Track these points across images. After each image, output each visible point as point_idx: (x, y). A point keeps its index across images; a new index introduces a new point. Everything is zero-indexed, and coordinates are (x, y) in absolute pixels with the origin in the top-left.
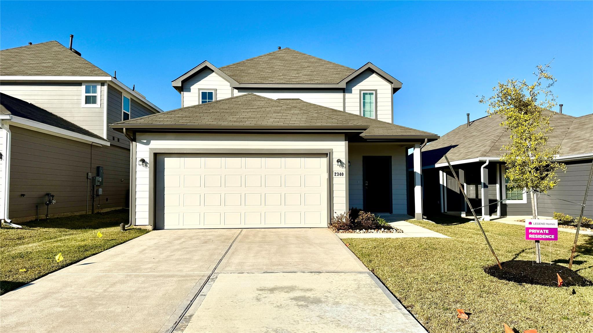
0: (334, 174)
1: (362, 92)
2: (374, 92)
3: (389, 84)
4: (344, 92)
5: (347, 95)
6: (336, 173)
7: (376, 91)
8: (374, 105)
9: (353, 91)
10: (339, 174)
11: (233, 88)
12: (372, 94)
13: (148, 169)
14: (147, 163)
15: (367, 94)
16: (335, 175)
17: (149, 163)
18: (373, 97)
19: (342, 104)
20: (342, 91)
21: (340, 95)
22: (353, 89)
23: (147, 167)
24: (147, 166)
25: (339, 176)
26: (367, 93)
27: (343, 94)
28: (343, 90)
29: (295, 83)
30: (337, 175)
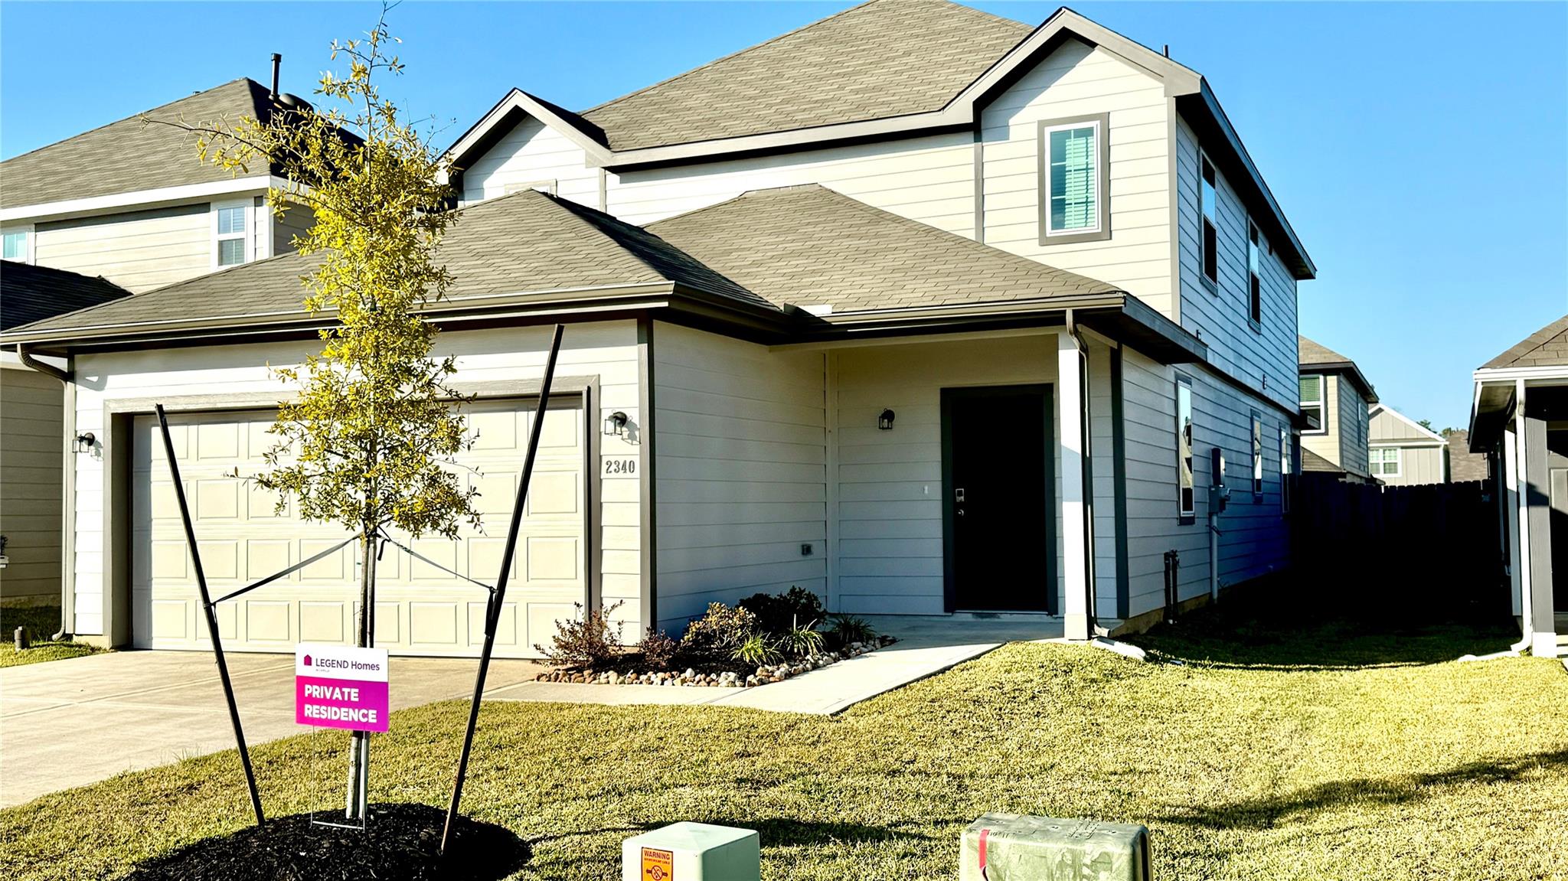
0: (604, 467)
1: (1048, 130)
2: (1096, 124)
4: (978, 138)
5: (992, 149)
6: (609, 464)
7: (1105, 118)
8: (1095, 176)
9: (1012, 130)
10: (621, 467)
11: (606, 168)
12: (1087, 133)
13: (101, 464)
14: (100, 445)
15: (1066, 134)
16: (607, 472)
18: (1095, 142)
19: (972, 185)
20: (971, 135)
21: (962, 151)
22: (1011, 122)
23: (99, 458)
24: (100, 455)
25: (621, 472)
26: (1069, 131)
27: (973, 145)
28: (974, 129)
30: (614, 467)
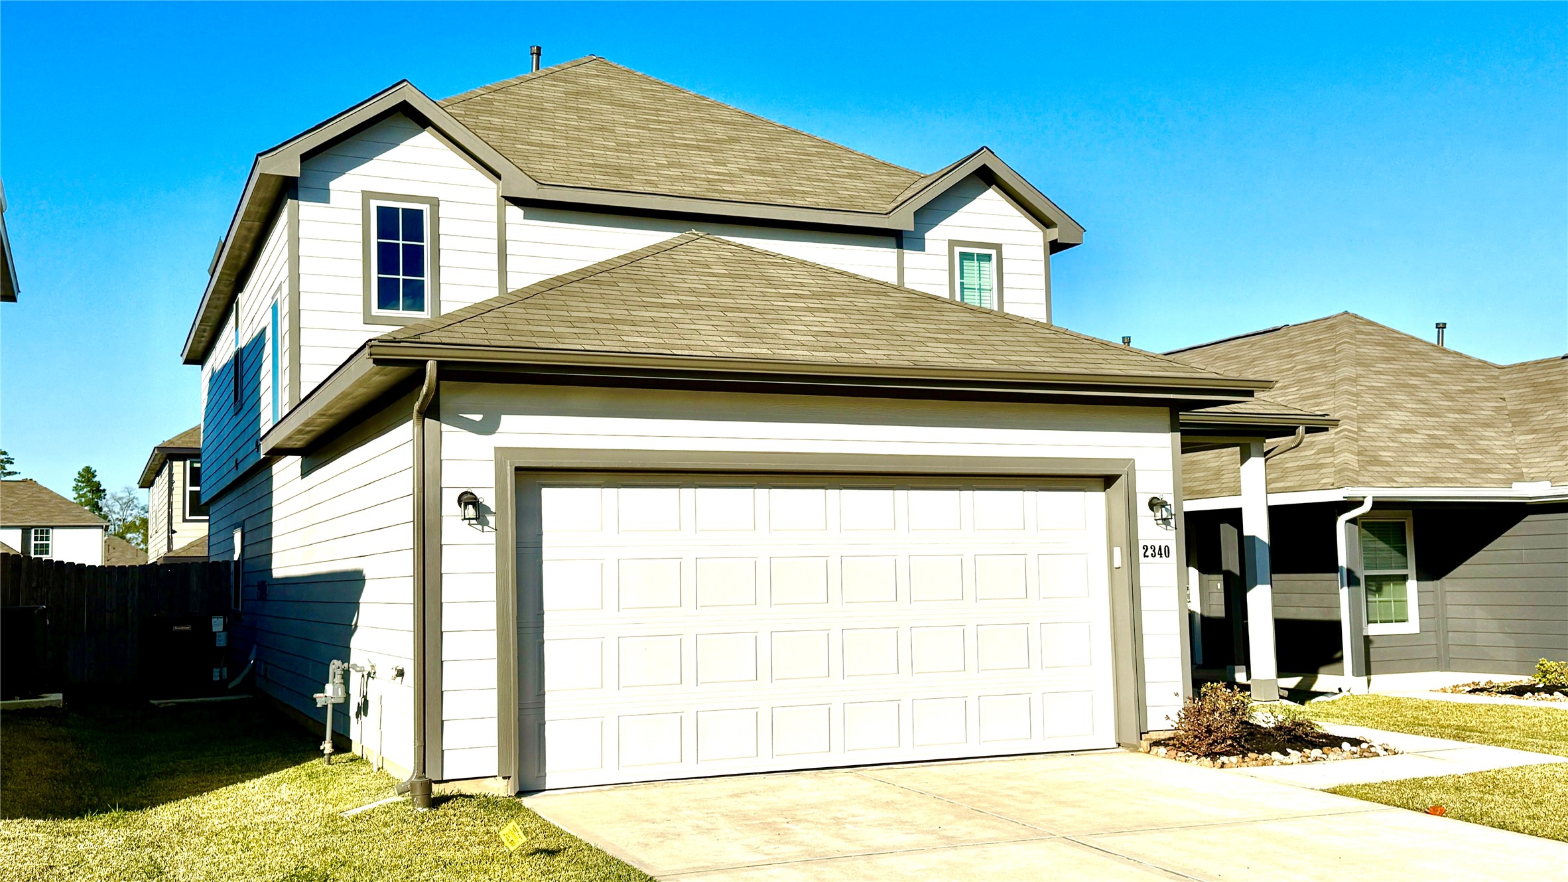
0: (1141, 551)
1: (957, 249)
2: (993, 252)
3: (1037, 229)
4: (900, 246)
5: (910, 256)
6: (1146, 548)
7: (998, 247)
10: (1157, 551)
11: (507, 198)
12: (988, 258)
13: (491, 537)
14: (487, 510)
15: (971, 256)
16: (1145, 556)
17: (493, 509)
18: (991, 268)
20: (893, 240)
22: (928, 235)
23: (486, 528)
24: (486, 523)
25: (1158, 556)
27: (895, 251)
28: (897, 238)
29: (742, 198)
30: (1150, 552)
